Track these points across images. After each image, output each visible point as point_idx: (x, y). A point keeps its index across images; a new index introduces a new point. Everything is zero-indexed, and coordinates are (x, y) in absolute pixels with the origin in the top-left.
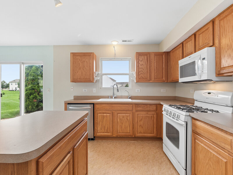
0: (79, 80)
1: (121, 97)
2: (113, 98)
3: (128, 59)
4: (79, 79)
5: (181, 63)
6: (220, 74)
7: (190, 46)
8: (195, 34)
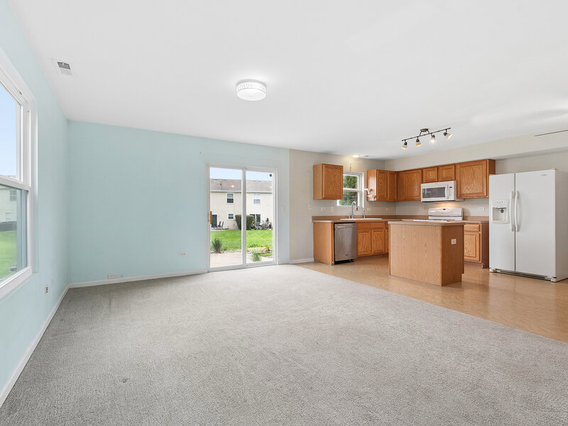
1: (357, 217)
2: (352, 218)
5: (425, 186)
6: (460, 197)
7: (432, 175)
8: (438, 167)
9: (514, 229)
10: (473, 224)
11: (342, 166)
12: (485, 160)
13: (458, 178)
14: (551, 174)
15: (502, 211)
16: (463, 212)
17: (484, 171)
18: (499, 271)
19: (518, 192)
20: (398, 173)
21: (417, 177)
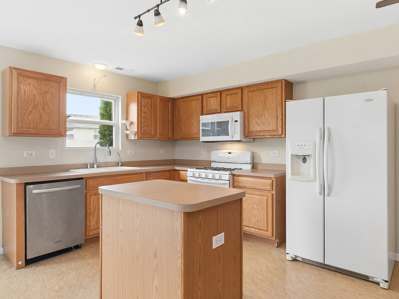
0: (32, 131)
1: (106, 165)
2: (94, 167)
3: (114, 97)
4: (34, 128)
5: (204, 119)
6: (249, 136)
7: (214, 103)
8: (221, 92)
9: (323, 191)
10: (263, 178)
11: (66, 78)
12: (280, 81)
13: (245, 108)
14: (380, 97)
15: (304, 160)
16: (253, 158)
17: (279, 98)
18: (300, 260)
19: (329, 129)
20: (174, 100)
21: (195, 105)
